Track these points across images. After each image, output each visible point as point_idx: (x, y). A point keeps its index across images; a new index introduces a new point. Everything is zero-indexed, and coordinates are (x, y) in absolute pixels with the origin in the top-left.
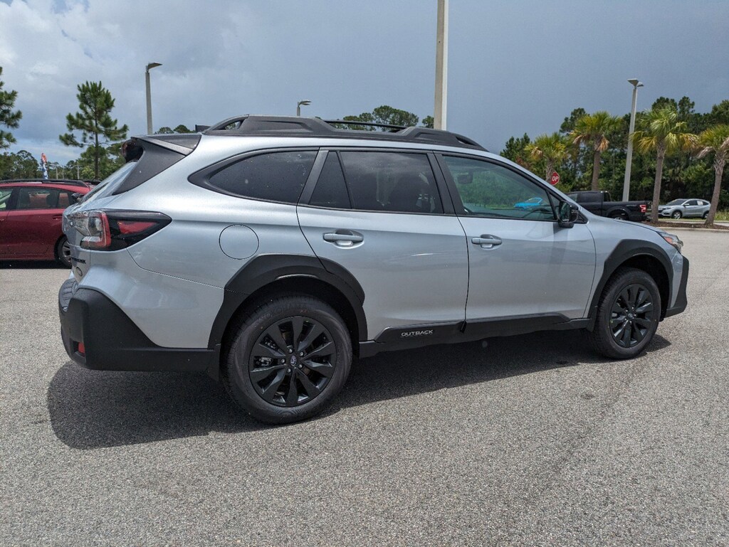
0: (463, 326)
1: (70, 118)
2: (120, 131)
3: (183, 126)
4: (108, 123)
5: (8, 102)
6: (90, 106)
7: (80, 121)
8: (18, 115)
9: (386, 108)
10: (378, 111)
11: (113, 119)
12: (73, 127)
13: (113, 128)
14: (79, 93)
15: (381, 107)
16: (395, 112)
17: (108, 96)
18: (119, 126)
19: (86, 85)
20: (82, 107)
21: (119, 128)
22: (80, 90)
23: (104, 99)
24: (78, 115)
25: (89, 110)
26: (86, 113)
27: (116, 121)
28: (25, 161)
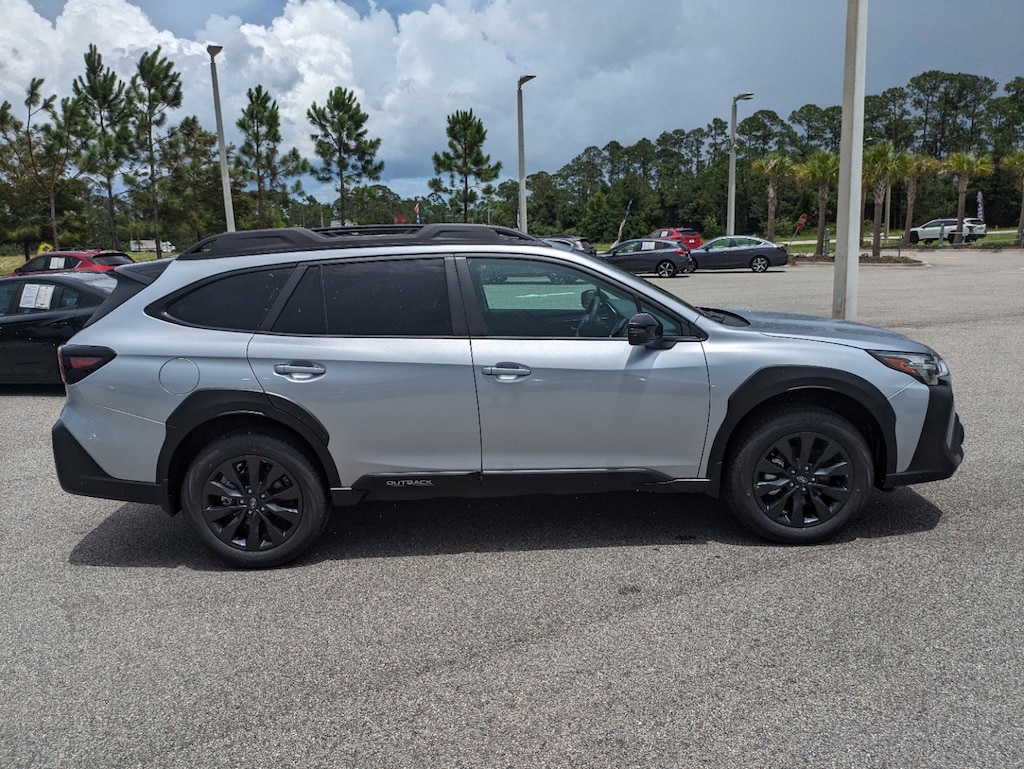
0: (476, 477)
1: (436, 158)
2: (492, 170)
3: (615, 142)
4: (479, 161)
5: (371, 151)
6: (459, 142)
7: (448, 162)
8: (381, 166)
9: (934, 75)
10: (917, 82)
11: (485, 154)
12: (441, 169)
13: (485, 167)
14: (448, 125)
15: (924, 74)
16: (951, 78)
17: (479, 127)
18: (492, 163)
19: (455, 115)
20: (451, 145)
21: (492, 166)
22: (449, 122)
23: (475, 129)
24: (446, 155)
25: (459, 147)
26: (456, 151)
27: (489, 157)
28: (435, 206)
